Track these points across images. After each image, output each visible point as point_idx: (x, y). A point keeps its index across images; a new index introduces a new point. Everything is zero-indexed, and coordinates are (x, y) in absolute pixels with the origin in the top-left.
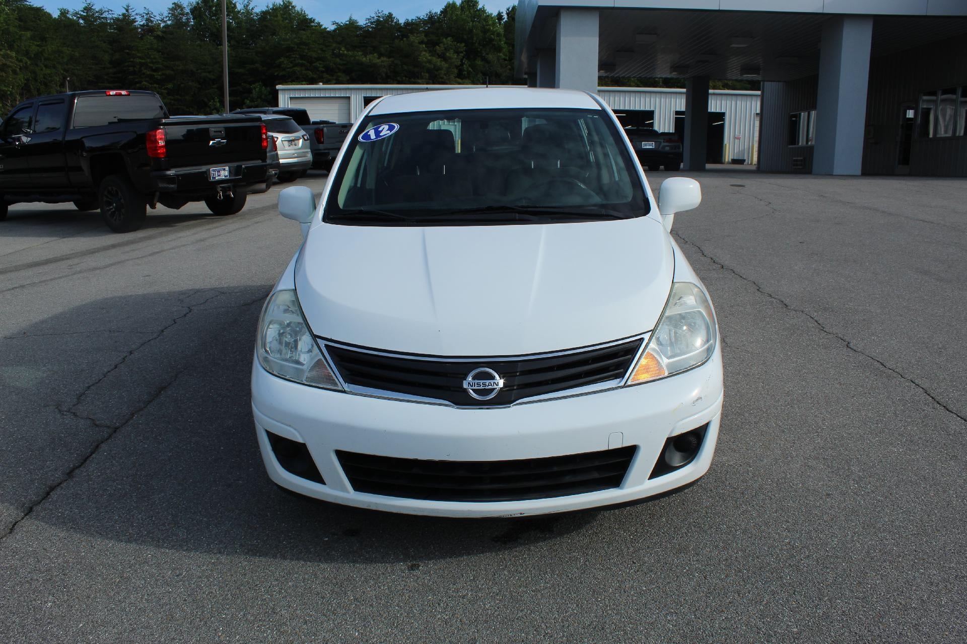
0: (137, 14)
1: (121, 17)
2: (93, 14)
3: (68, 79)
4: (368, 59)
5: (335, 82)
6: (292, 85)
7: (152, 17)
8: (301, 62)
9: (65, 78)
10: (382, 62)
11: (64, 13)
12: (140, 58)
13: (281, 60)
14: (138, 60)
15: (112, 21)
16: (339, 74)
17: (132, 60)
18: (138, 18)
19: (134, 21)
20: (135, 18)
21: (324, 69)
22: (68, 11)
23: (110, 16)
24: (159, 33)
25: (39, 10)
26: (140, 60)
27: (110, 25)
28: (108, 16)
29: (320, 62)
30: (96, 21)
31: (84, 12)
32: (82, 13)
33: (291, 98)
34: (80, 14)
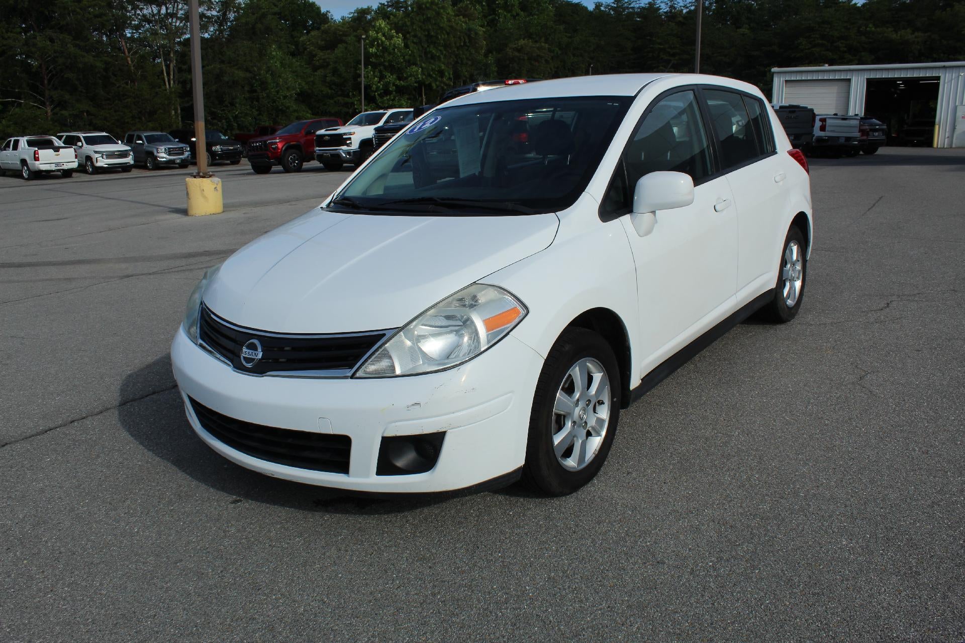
0: (662, 2)
1: (647, 5)
2: (622, 5)
3: (592, 66)
4: (899, 35)
5: (857, 62)
6: (808, 66)
7: (675, 4)
8: (820, 42)
9: (589, 65)
10: (916, 37)
11: (598, 6)
12: (660, 44)
13: (799, 41)
14: (658, 46)
15: (639, 10)
16: (863, 54)
17: (651, 46)
18: (663, 6)
19: (659, 9)
20: (660, 6)
21: (845, 49)
22: (602, 4)
23: (638, 6)
24: (681, 19)
25: (578, 5)
26: (660, 46)
27: (637, 13)
28: (635, 6)
29: (842, 41)
30: (624, 11)
31: (615, 4)
32: (613, 5)
33: (786, 81)
34: (611, 6)
